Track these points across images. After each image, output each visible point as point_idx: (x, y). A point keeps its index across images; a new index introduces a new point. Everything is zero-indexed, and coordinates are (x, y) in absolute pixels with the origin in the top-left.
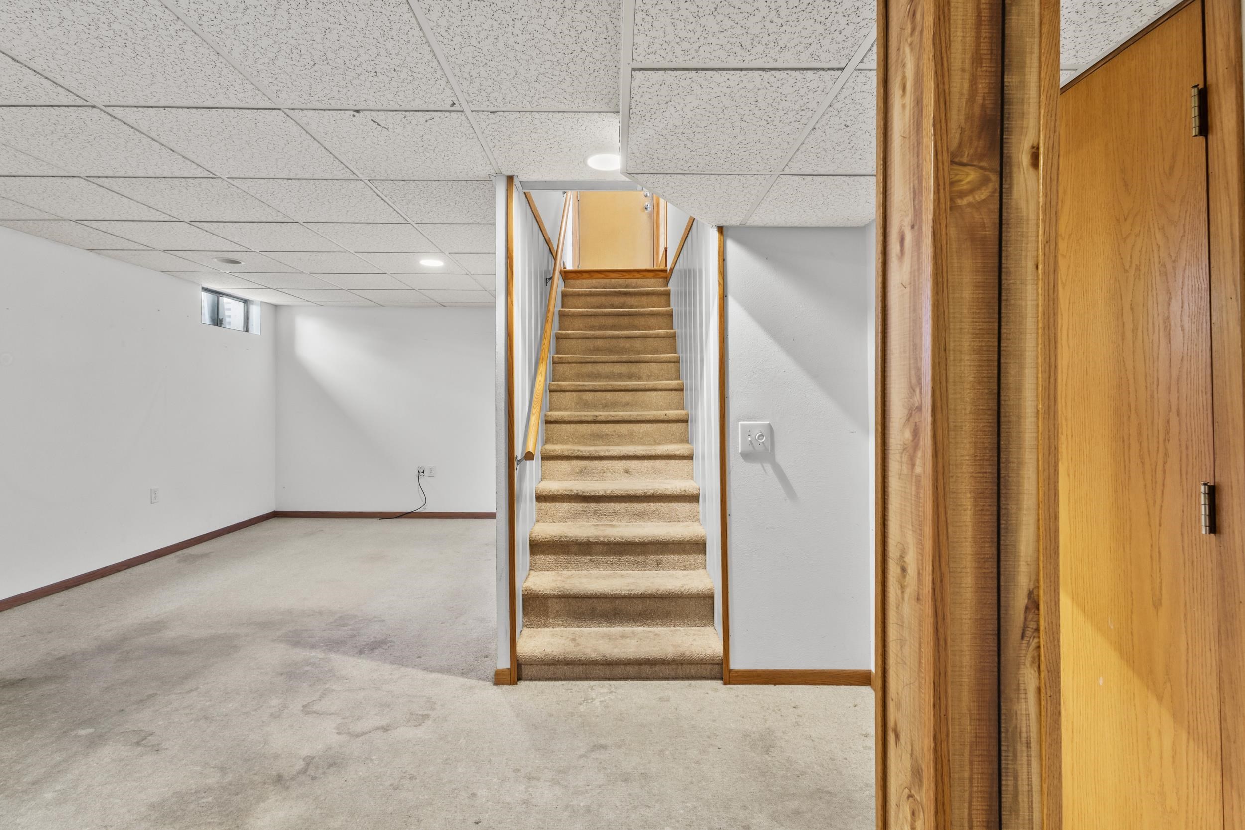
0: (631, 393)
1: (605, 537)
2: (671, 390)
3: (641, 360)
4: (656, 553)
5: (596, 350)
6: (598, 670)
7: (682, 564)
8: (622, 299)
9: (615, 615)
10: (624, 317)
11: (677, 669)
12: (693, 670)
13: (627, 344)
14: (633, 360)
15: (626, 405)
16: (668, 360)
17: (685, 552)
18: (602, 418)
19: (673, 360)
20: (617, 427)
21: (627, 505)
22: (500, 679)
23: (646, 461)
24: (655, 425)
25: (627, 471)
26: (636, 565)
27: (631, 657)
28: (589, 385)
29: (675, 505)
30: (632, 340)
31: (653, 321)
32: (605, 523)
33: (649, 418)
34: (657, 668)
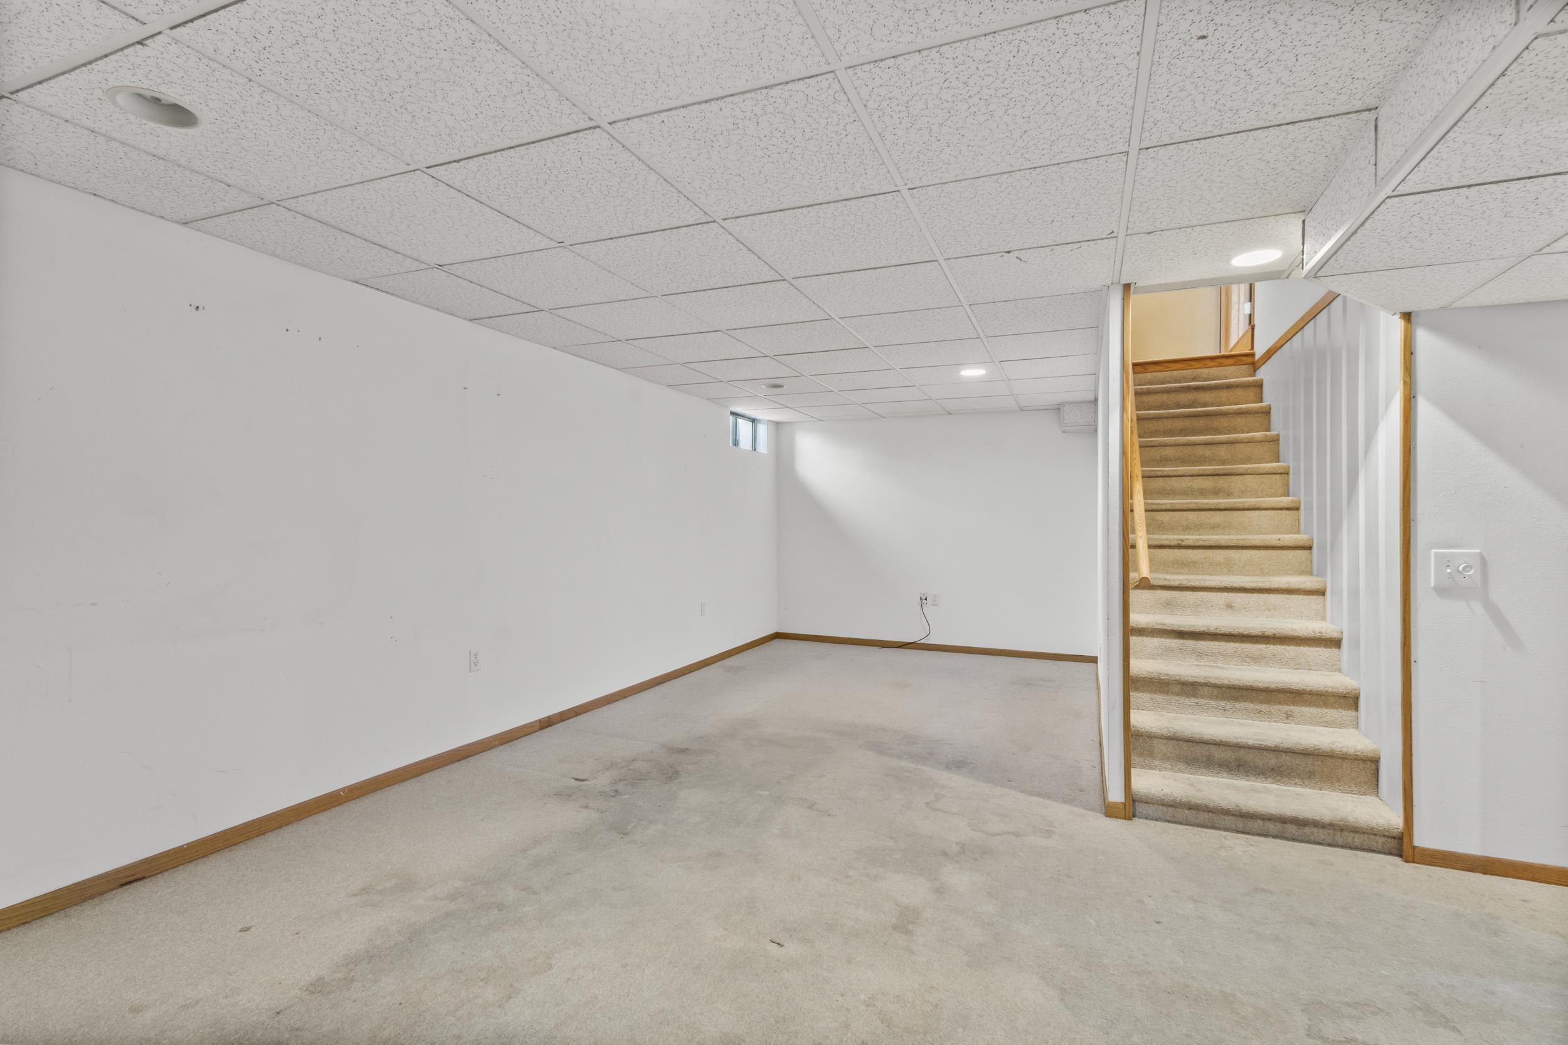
0: (1222, 513)
1: (1217, 678)
2: (1281, 509)
3: (1234, 471)
4: (1285, 703)
5: (1164, 461)
6: (1228, 821)
7: (1323, 719)
8: (1191, 396)
9: (1239, 766)
10: (1198, 418)
11: (1334, 835)
12: (1358, 840)
13: (1207, 452)
14: (1221, 472)
15: (1215, 527)
16: (1272, 471)
17: (1326, 705)
18: (1190, 543)
19: (1280, 471)
20: (1209, 552)
21: (1237, 645)
22: (1110, 811)
23: (1256, 595)
24: (1263, 552)
25: (1230, 606)
26: (1258, 715)
27: (1273, 812)
28: (1165, 504)
29: (1304, 650)
30: (1215, 448)
31: (1240, 421)
32: (1207, 664)
33: (1254, 543)
34: (1307, 830)
